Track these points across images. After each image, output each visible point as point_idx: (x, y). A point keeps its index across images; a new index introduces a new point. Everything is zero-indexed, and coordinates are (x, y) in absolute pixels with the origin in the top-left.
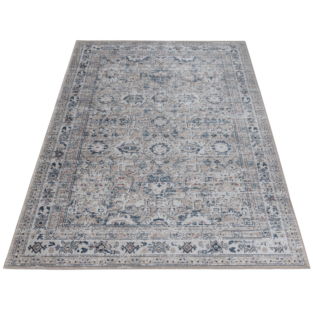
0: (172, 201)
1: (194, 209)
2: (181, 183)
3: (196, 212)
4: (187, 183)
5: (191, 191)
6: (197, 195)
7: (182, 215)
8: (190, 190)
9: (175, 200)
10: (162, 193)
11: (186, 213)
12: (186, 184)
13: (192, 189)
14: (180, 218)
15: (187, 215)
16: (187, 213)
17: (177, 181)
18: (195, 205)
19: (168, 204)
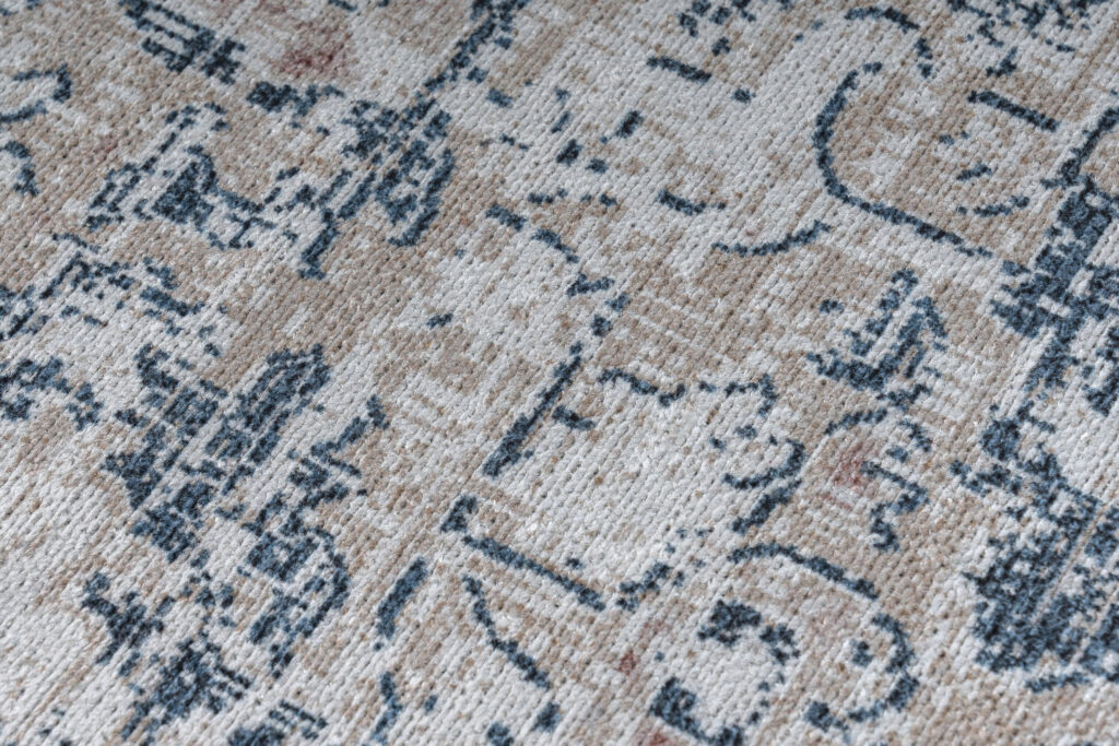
0: (498, 550)
1: (987, 282)
2: (177, 159)
3: (1079, 285)
4: (256, 67)
5: (499, 99)
6: (692, 52)
7: (977, 553)
8: (463, 103)
9: (515, 481)
10: (162, 645)
11: (983, 462)
12: (269, 97)
13: (487, 57)
14: (1046, 638)
15: (1047, 467)
16: (1003, 437)
17: (77, 209)
18: (895, 216)
19: (533, 673)
